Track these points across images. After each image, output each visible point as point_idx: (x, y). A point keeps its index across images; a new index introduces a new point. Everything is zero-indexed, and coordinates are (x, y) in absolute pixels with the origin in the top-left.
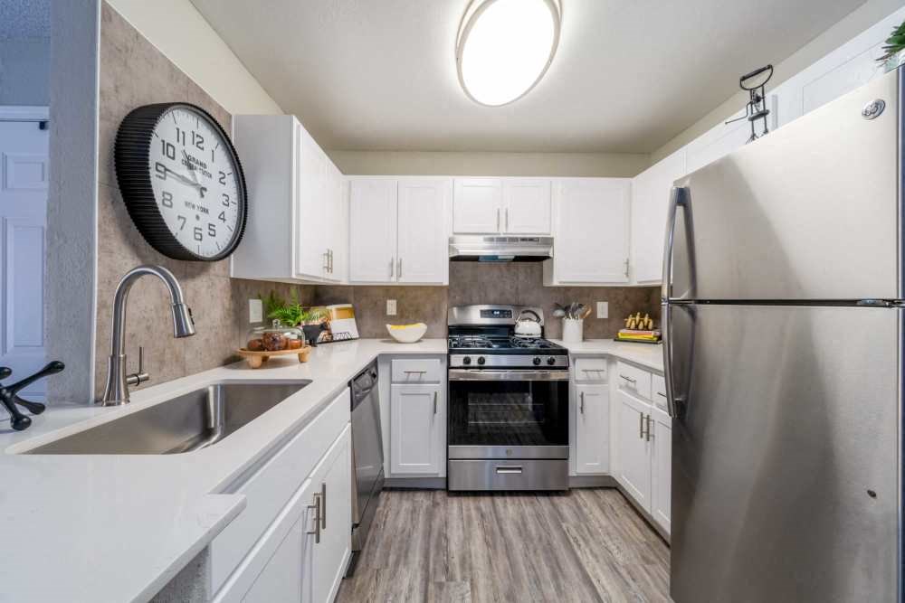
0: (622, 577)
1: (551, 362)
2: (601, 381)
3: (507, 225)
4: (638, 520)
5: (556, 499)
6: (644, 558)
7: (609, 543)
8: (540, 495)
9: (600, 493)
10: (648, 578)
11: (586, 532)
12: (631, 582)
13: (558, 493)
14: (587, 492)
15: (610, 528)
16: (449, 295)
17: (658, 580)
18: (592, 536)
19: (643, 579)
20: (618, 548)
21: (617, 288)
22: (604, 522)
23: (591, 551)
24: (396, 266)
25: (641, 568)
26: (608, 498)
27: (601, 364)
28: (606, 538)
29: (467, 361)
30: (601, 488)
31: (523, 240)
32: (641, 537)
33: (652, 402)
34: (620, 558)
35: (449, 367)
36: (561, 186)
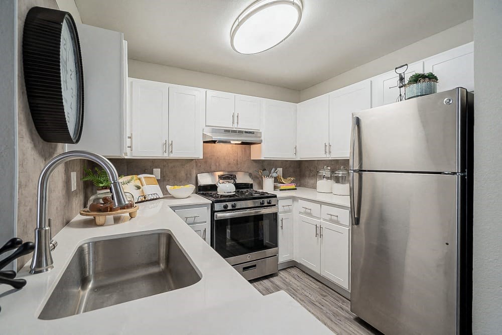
0: (318, 306)
1: (269, 203)
2: (290, 211)
3: (238, 123)
4: (311, 279)
5: (272, 279)
6: (322, 295)
7: (305, 293)
8: (263, 280)
9: (289, 270)
10: (327, 303)
11: (293, 291)
12: (322, 307)
13: (272, 276)
14: (283, 271)
15: (303, 286)
16: (197, 165)
17: (332, 303)
18: (297, 292)
19: (326, 304)
20: (309, 294)
21: (286, 161)
22: (298, 284)
23: (300, 299)
24: (168, 146)
25: (323, 300)
26: (294, 271)
27: (289, 202)
28: (303, 291)
29: (226, 207)
30: (289, 268)
31: (246, 132)
32: (316, 286)
33: (320, 218)
34: (313, 298)
35: (213, 212)
36: (266, 103)
